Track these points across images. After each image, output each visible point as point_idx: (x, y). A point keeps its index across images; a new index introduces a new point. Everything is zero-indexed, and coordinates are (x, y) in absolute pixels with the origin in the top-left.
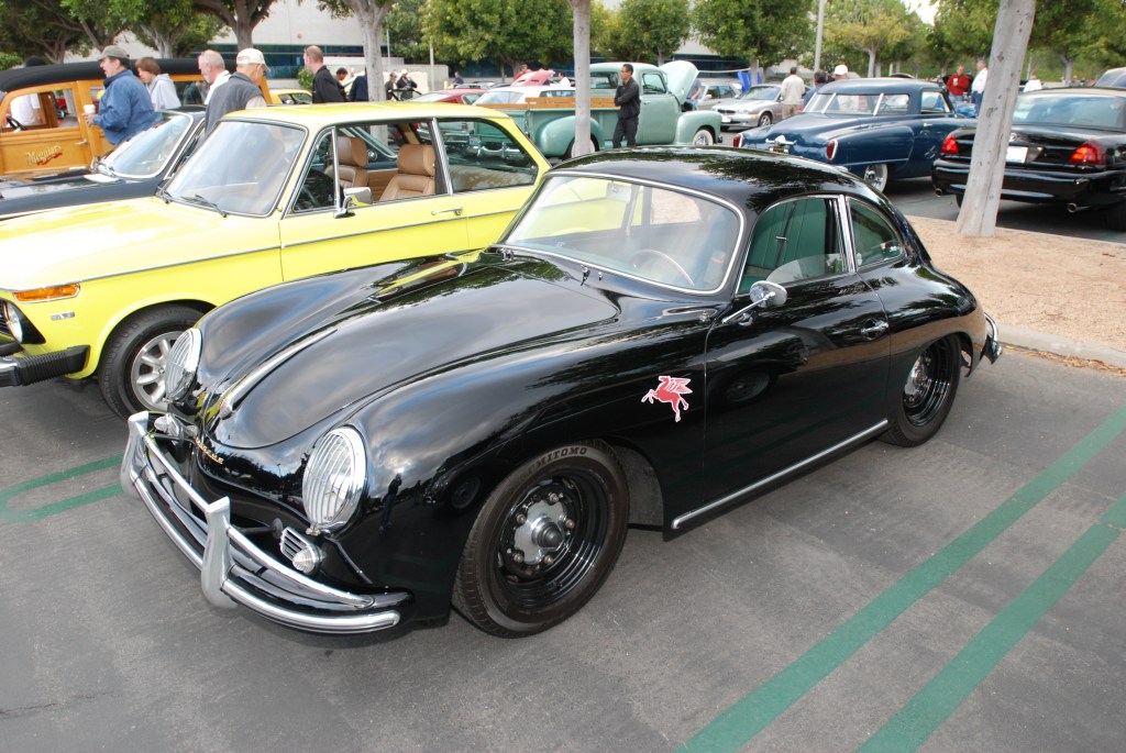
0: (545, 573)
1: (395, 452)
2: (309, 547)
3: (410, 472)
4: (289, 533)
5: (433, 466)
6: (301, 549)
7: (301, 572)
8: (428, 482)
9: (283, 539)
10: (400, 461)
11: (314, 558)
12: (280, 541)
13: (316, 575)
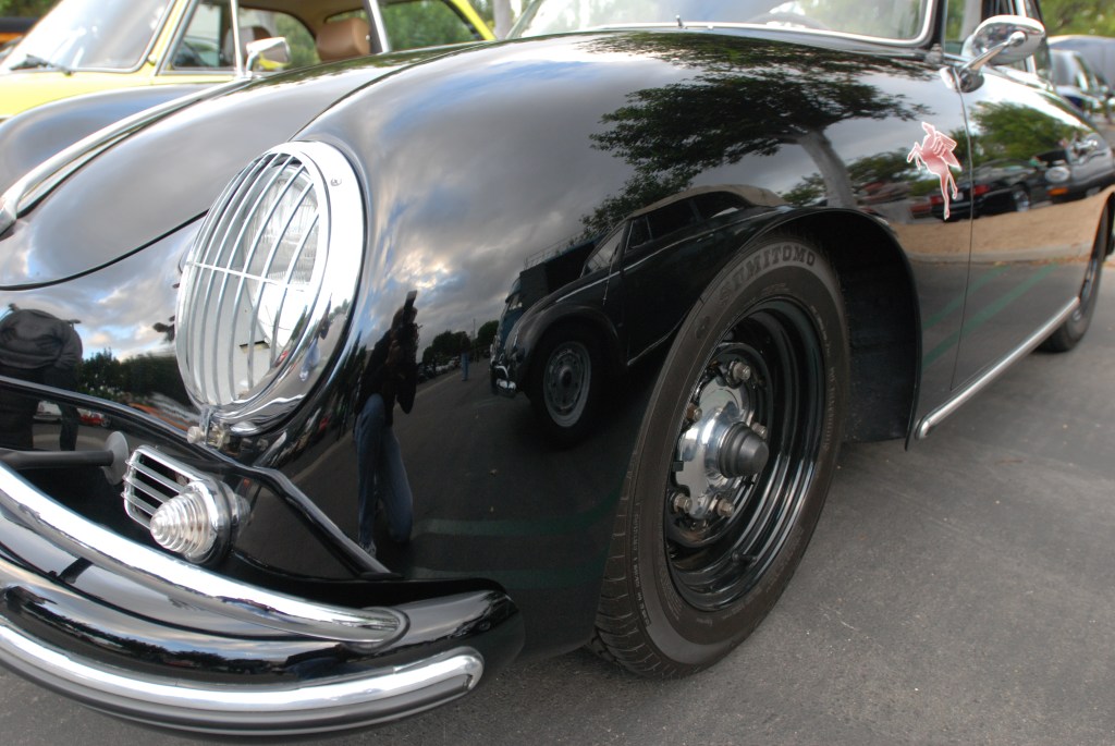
0: (723, 532)
1: (415, 237)
2: (199, 483)
3: (449, 292)
4: (145, 460)
5: (494, 289)
6: (171, 494)
7: (179, 556)
8: (489, 331)
9: (129, 479)
10: (426, 262)
11: (215, 515)
12: (121, 486)
13: (222, 558)
